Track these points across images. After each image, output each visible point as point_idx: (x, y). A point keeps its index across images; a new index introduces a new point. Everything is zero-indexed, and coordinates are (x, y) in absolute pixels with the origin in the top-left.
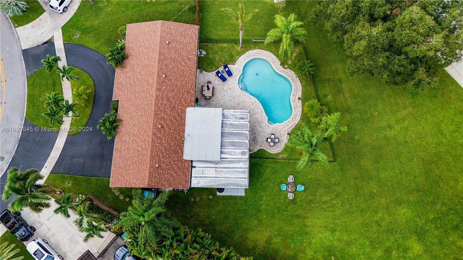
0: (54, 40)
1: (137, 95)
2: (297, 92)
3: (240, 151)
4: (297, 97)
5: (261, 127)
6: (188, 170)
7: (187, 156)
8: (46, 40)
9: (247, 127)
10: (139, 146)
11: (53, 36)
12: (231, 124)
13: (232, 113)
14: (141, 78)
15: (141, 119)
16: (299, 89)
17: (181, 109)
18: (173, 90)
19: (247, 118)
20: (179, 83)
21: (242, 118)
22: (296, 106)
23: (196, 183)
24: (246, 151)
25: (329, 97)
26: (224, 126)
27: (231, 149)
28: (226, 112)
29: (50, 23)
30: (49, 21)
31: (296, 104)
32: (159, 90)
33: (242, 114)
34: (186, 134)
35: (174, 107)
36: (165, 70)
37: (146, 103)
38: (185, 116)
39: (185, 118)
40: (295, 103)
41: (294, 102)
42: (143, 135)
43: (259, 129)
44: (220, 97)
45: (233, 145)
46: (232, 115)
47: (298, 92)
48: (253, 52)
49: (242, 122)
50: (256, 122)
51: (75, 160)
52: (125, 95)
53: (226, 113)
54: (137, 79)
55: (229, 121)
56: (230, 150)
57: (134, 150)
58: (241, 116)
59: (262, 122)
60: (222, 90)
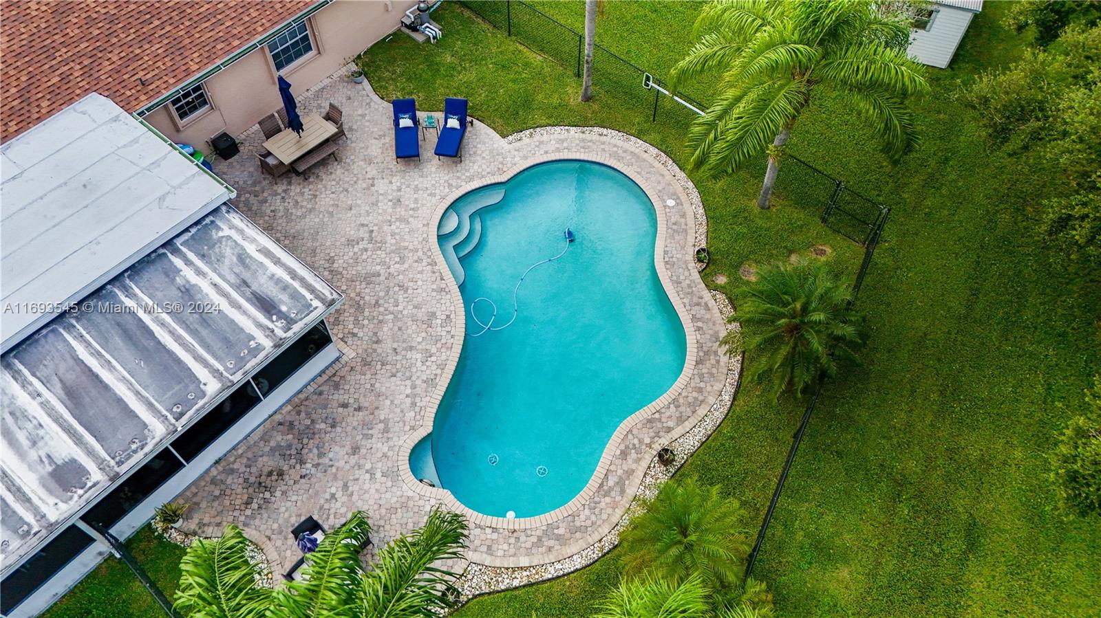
2: (681, 420)
3: (64, 448)
4: (664, 441)
5: (355, 450)
9: (241, 362)
12: (188, 292)
13: (251, 249)
16: (702, 411)
17: (64, 78)
19: (290, 322)
21: (267, 306)
22: (621, 483)
24: (96, 475)
26: (153, 275)
27: (45, 405)
28: (232, 227)
31: (630, 473)
33: (285, 288)
38: (50, 113)
39: (39, 119)
40: (630, 463)
41: (624, 454)
44: (325, 200)
45: (72, 396)
46: (243, 258)
47: (688, 425)
49: (248, 320)
53: (226, 231)
55: (199, 272)
56: (33, 408)
58: (271, 291)
59: (386, 430)
60: (361, 185)
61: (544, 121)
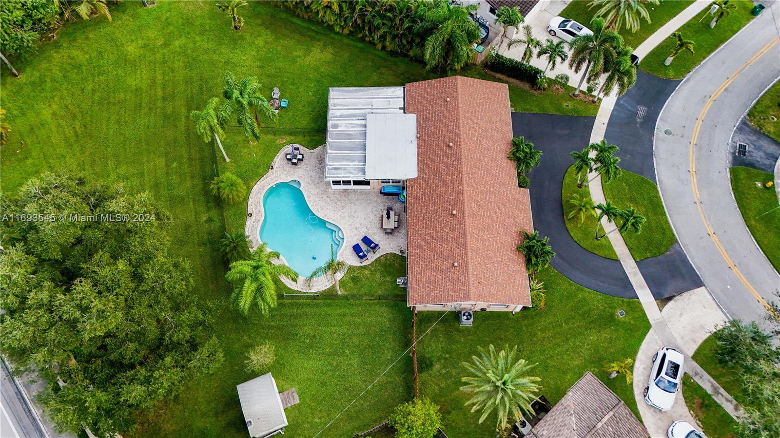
0: (657, 304)
1: (492, 189)
2: (253, 226)
3: (340, 129)
4: (253, 218)
5: (311, 177)
6: (408, 103)
7: (412, 118)
8: (671, 304)
9: (329, 158)
10: (477, 123)
11: (661, 311)
12: (353, 161)
13: (351, 175)
14: (490, 213)
15: (480, 156)
16: (250, 231)
17: (425, 174)
18: (439, 196)
19: (329, 169)
20: (431, 208)
21: (336, 169)
22: (256, 206)
23: (399, 91)
24: (331, 129)
25: (205, 219)
26: (363, 159)
27: (352, 131)
28: (360, 176)
29: (675, 335)
30: (678, 339)
31: (256, 209)
32: (460, 193)
33: (337, 174)
34: (415, 143)
35: (435, 175)
36: (454, 222)
37: (476, 176)
38: (418, 166)
39: (418, 164)
40: (257, 210)
41: (259, 211)
42: (474, 135)
43: (314, 174)
45: (350, 135)
46: (351, 173)
47: (251, 226)
48: (319, 287)
49: (337, 164)
50: (318, 183)
51: (567, 132)
52: (511, 192)
53: (360, 175)
54: (496, 213)
55: (355, 165)
56: (353, 129)
57: (482, 119)
58: (338, 172)
59: (309, 183)
60: (369, 226)
61: (344, 278)
